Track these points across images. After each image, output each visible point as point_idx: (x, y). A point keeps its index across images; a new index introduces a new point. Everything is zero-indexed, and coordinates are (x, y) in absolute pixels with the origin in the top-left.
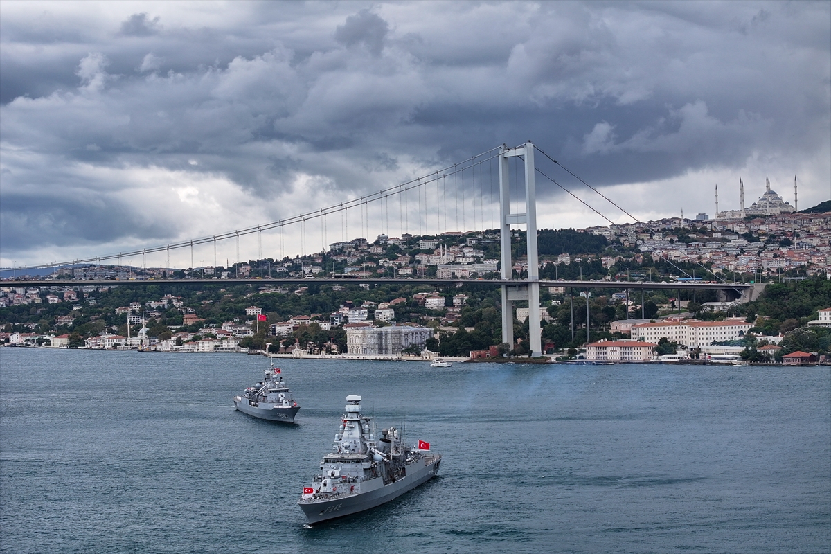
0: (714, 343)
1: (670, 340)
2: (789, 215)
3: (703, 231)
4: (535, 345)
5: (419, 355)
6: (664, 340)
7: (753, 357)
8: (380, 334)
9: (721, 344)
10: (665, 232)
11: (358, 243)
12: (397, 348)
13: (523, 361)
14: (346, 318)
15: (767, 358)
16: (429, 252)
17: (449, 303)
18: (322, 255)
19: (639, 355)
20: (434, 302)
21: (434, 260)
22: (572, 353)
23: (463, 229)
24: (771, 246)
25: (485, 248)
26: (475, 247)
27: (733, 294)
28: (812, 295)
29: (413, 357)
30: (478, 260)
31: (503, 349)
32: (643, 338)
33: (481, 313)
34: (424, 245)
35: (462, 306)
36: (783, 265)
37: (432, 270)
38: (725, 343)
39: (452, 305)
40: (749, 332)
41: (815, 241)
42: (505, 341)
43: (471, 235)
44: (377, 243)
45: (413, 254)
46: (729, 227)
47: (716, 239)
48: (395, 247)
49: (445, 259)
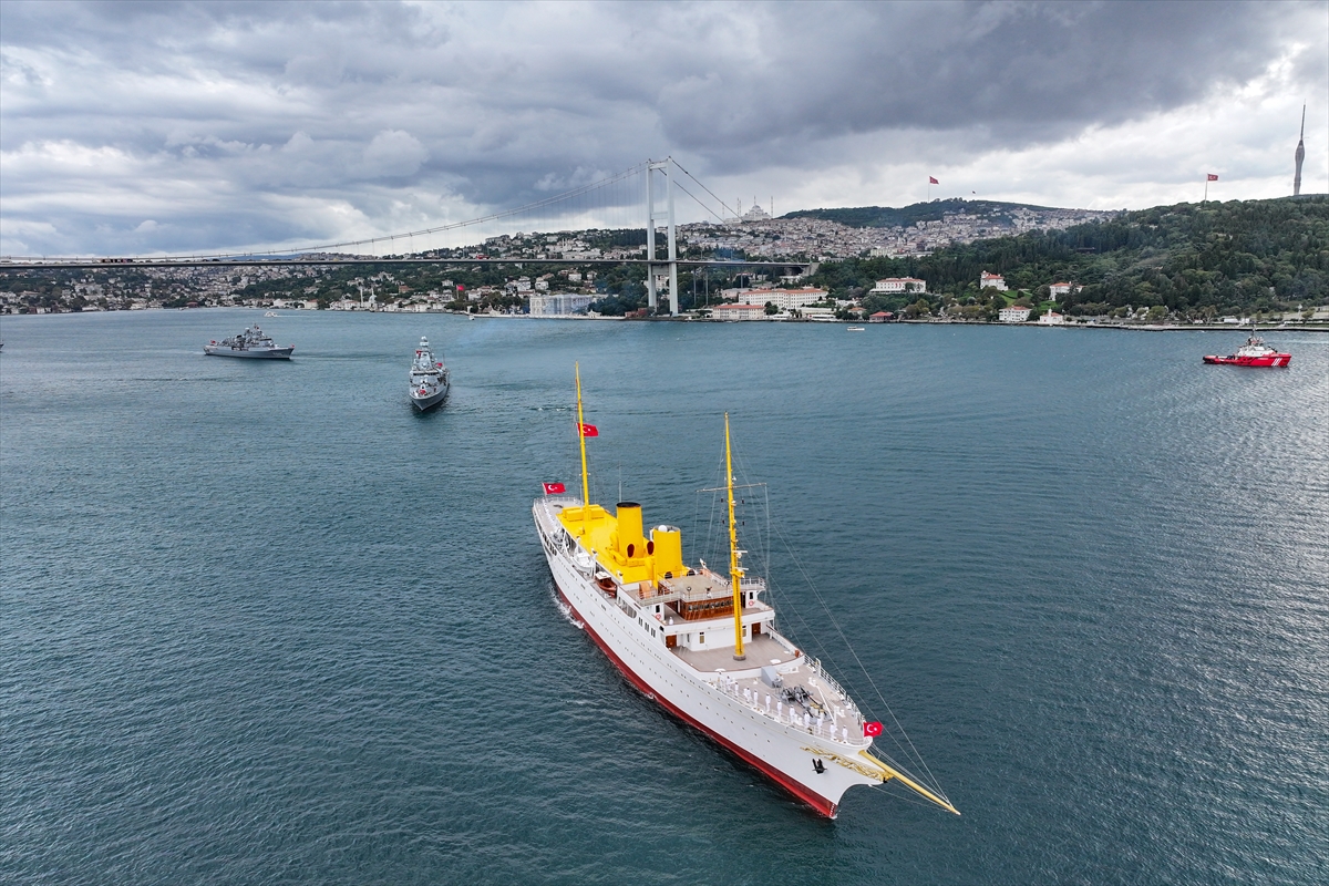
0: (803, 305)
1: (773, 304)
2: (766, 222)
3: (724, 230)
4: (674, 307)
5: (585, 315)
6: (768, 304)
7: (845, 316)
8: (556, 300)
9: (808, 306)
10: (700, 231)
11: (504, 238)
12: (568, 310)
13: (666, 319)
14: (516, 288)
15: (857, 317)
16: (554, 244)
17: (584, 278)
18: (481, 245)
19: (754, 315)
20: (575, 277)
21: (558, 249)
22: (703, 313)
23: (572, 229)
24: (768, 240)
25: (590, 241)
26: (583, 240)
27: (797, 270)
28: (854, 270)
29: (581, 317)
30: (586, 249)
31: (650, 311)
32: (748, 303)
33: (621, 284)
34: (549, 239)
35: (593, 279)
36: (788, 251)
37: (560, 255)
38: (812, 306)
39: (586, 279)
40: (827, 297)
41: (795, 237)
42: (650, 305)
43: (579, 233)
44: (516, 238)
45: (544, 245)
46: (740, 228)
47: (733, 236)
48: (529, 241)
49: (566, 248)
